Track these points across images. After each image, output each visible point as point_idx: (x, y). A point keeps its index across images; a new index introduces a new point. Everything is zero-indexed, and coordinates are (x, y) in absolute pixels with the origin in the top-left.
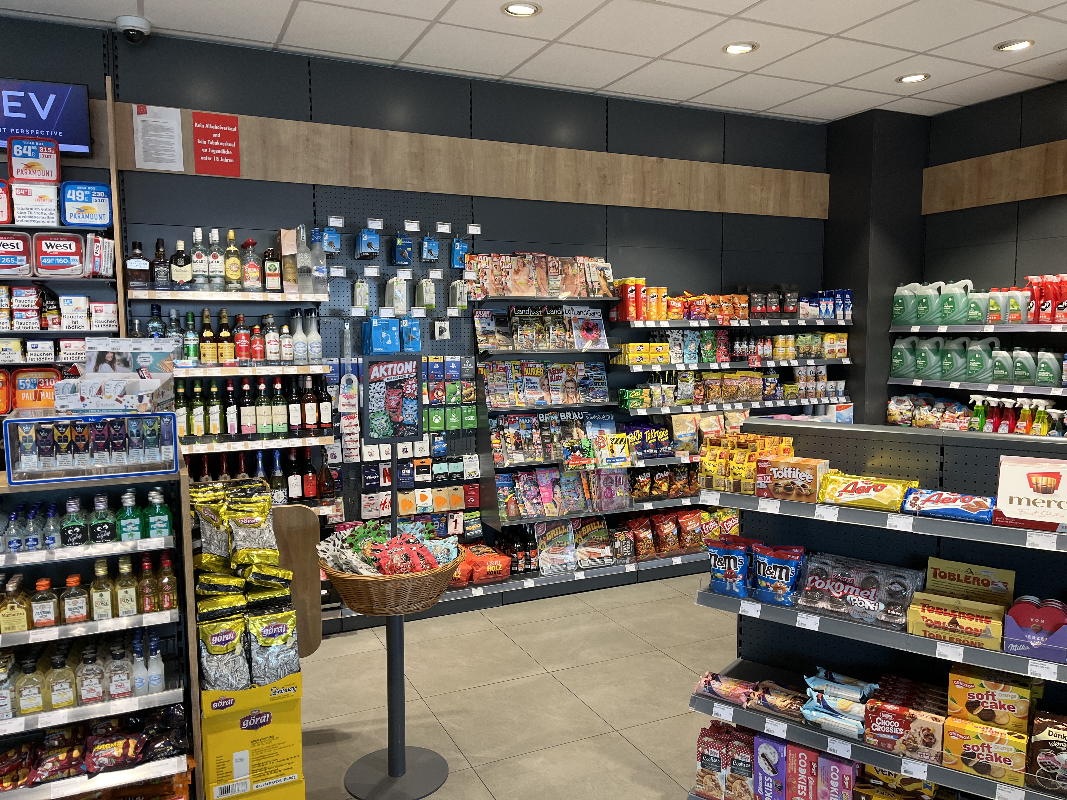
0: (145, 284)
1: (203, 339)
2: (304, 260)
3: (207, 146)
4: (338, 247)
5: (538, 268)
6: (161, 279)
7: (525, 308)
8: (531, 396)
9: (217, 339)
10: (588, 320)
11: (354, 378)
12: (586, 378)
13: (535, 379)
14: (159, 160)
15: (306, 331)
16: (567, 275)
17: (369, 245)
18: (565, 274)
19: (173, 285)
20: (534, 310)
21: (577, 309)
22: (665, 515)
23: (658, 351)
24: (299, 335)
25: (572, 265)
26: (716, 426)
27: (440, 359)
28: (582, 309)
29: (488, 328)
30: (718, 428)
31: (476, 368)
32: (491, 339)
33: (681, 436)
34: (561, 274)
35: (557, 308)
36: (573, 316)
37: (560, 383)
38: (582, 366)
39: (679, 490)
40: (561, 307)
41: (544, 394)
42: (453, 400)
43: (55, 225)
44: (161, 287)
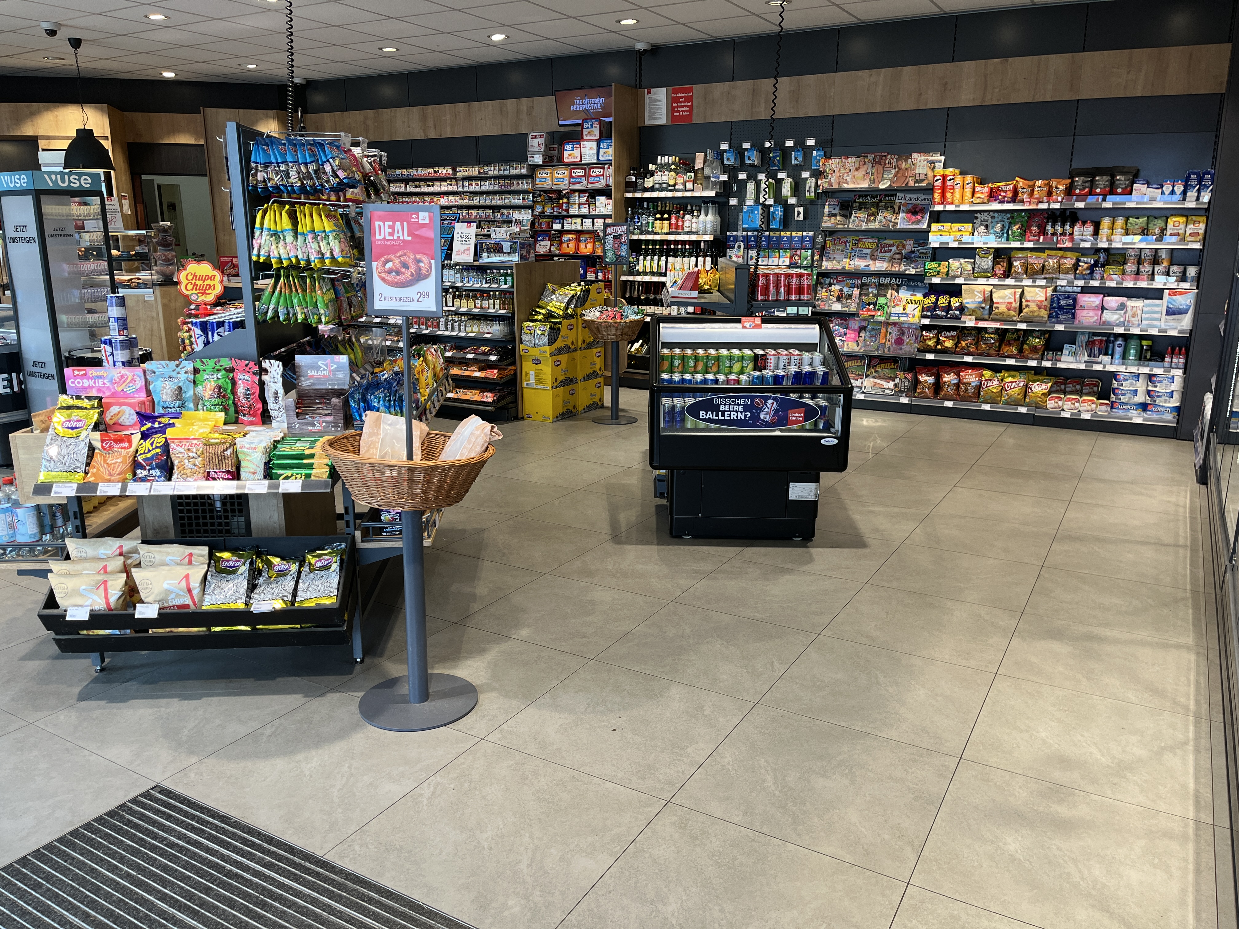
0: (632, 189)
1: (656, 219)
2: (707, 171)
3: (677, 107)
4: (733, 160)
5: (877, 165)
6: (640, 186)
7: (866, 196)
8: (859, 263)
9: (662, 219)
10: (917, 205)
11: (742, 245)
12: (913, 252)
13: (865, 251)
14: (655, 119)
15: (706, 214)
16: (900, 169)
17: (749, 158)
18: (899, 168)
19: (646, 190)
20: (873, 197)
21: (908, 196)
22: (951, 367)
23: (960, 231)
24: (702, 216)
25: (906, 161)
26: (1010, 298)
27: (800, 234)
28: (915, 196)
29: (833, 212)
30: (1012, 300)
31: (825, 241)
32: (833, 220)
33: (968, 303)
34: (895, 169)
35: (892, 195)
36: (903, 202)
37: (888, 254)
38: (912, 242)
39: (963, 348)
40: (896, 195)
41: (871, 262)
42: (805, 263)
43: (595, 162)
44: (639, 191)
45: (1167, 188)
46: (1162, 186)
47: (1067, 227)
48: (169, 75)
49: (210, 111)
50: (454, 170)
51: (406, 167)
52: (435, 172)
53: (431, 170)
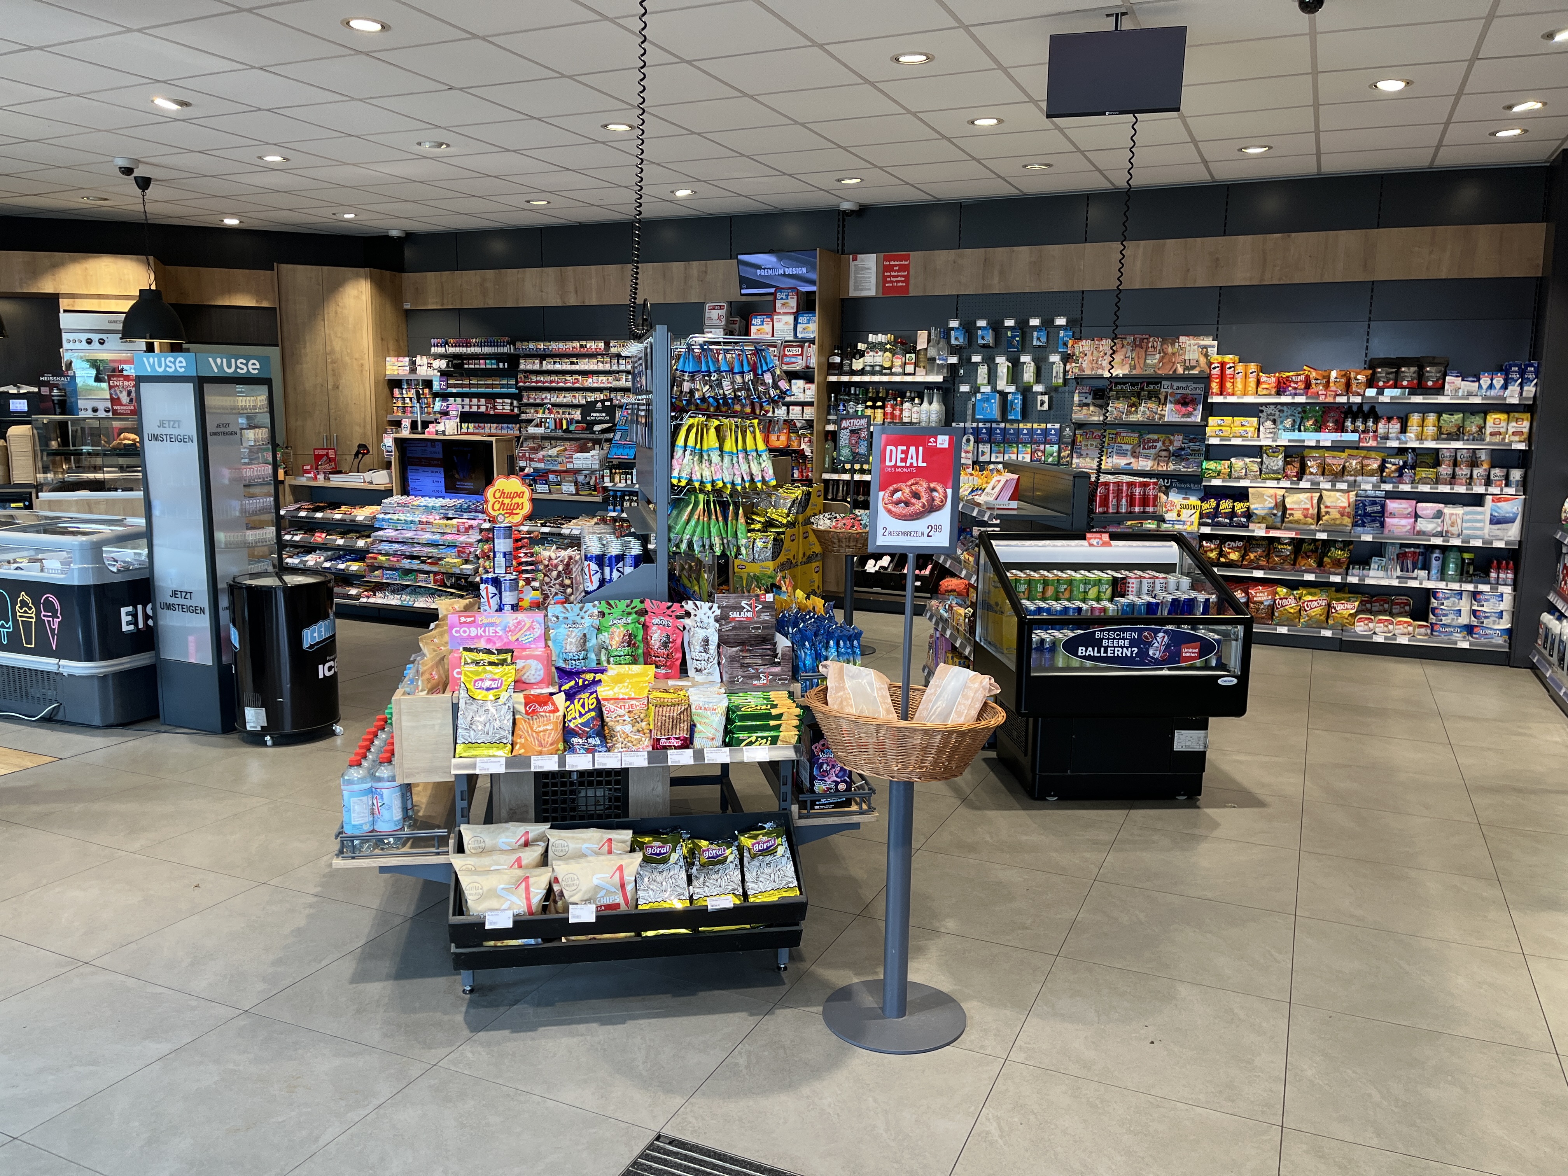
0: (837, 372)
1: (867, 407)
2: (932, 353)
3: (890, 277)
4: (962, 340)
5: (1138, 349)
6: (846, 368)
7: (1125, 384)
8: (1118, 461)
9: (874, 407)
10: (1187, 395)
11: (972, 438)
12: (1182, 449)
13: (1125, 447)
14: (862, 290)
15: (930, 403)
17: (983, 338)
18: (1164, 353)
19: (853, 373)
20: (1133, 385)
21: (1176, 385)
22: (1237, 583)
23: (1243, 426)
24: (925, 404)
26: (1305, 503)
27: (1043, 426)
28: (1183, 385)
29: (1085, 401)
30: (1309, 506)
31: (1075, 434)
32: (1085, 409)
33: (1256, 509)
34: (1159, 353)
35: (1156, 383)
36: (1170, 391)
37: (1153, 451)
38: (1181, 437)
39: (1251, 561)
40: (1161, 383)
42: (1050, 460)
43: (792, 339)
44: (846, 374)
45: (1485, 381)
46: (1479, 380)
47: (1370, 423)
48: (231, 222)
49: (285, 267)
50: (607, 345)
51: (543, 340)
52: (581, 346)
53: (577, 344)
